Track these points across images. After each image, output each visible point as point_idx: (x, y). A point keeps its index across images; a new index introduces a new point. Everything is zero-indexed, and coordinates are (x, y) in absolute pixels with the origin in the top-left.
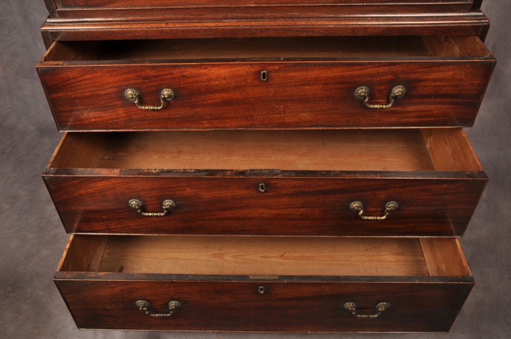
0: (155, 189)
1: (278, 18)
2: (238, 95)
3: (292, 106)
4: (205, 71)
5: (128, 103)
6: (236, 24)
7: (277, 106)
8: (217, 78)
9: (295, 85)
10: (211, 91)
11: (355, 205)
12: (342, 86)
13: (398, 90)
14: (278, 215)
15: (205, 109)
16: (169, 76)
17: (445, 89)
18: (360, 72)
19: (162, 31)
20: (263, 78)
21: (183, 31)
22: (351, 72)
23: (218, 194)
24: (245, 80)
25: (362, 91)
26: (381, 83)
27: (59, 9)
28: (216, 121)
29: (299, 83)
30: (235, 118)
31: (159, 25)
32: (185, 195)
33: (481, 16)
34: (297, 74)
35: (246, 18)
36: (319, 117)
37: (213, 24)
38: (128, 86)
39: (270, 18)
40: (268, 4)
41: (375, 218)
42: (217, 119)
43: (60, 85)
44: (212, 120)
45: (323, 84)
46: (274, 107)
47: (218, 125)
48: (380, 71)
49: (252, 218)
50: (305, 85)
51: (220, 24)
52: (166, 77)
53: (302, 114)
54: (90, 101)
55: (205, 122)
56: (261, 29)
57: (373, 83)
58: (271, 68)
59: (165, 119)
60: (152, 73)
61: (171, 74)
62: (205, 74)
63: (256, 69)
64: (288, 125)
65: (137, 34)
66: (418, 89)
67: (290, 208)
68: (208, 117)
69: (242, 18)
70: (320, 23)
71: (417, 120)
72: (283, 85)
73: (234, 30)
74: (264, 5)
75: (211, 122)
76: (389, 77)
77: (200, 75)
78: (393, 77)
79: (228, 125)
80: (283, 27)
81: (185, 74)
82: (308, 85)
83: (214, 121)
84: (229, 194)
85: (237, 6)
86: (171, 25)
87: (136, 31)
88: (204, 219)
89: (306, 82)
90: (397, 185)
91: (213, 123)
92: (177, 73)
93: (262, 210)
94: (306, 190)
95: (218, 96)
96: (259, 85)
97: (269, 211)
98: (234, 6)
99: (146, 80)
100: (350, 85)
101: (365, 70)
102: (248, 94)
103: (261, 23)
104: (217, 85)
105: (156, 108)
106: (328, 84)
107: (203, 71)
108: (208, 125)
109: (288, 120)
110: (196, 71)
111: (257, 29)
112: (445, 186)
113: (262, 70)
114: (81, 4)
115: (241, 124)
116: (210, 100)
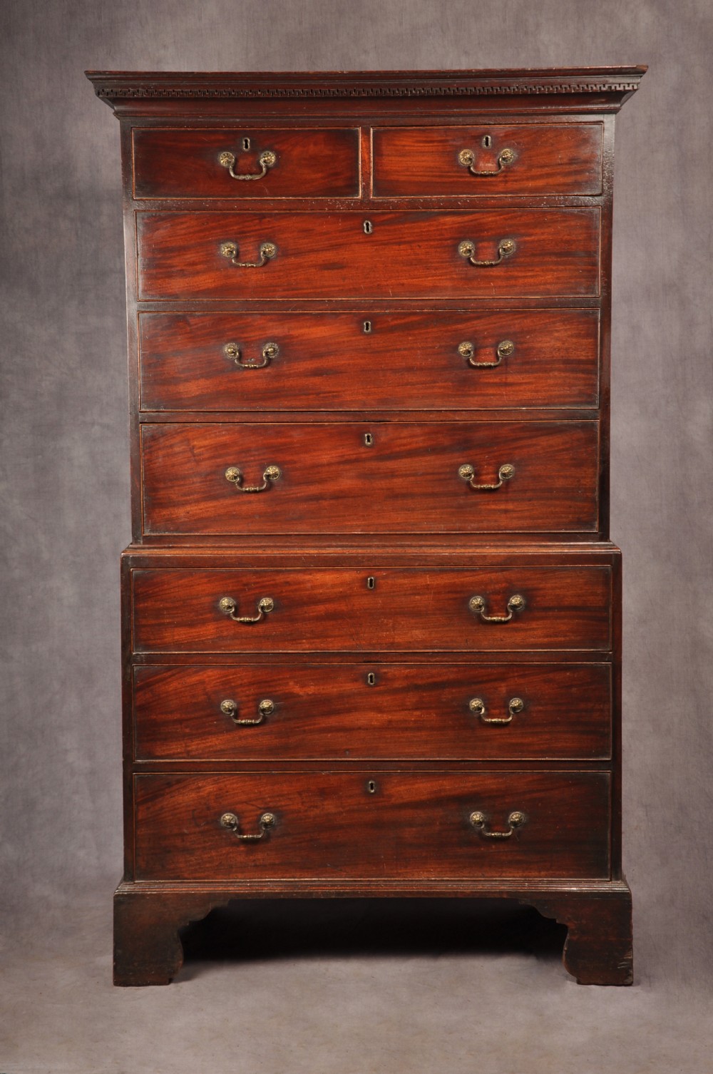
0: (253, 684)
1: (387, 546)
2: (343, 607)
3: (403, 620)
4: (310, 577)
5: (220, 616)
6: (341, 552)
7: (385, 621)
8: (322, 586)
9: (405, 595)
10: (314, 601)
11: (475, 703)
12: (455, 596)
13: (516, 600)
14: (390, 721)
15: (306, 624)
16: (272, 582)
17: (567, 599)
18: (472, 579)
19: (258, 557)
20: (371, 587)
21: (282, 558)
22: (462, 579)
23: (323, 689)
24: (351, 588)
25: (477, 601)
26: (497, 592)
27: (147, 534)
28: (318, 640)
29: (408, 592)
30: (339, 636)
31: (255, 552)
32: (287, 691)
33: (611, 545)
34: (406, 581)
35: (352, 546)
36: (433, 635)
37: (316, 552)
38: (226, 594)
39: (378, 546)
40: (376, 531)
41: (500, 720)
42: (318, 638)
43: (151, 592)
44: (312, 638)
45: (434, 593)
46: (383, 622)
47: (319, 646)
48: (493, 577)
49: (360, 728)
50: (415, 594)
51: (324, 552)
52: (267, 583)
53: (414, 631)
54: (180, 612)
55: (304, 641)
56: (368, 557)
57: (488, 592)
58: (378, 574)
59: (260, 637)
60: (253, 579)
61: (274, 580)
62: (309, 581)
63: (363, 575)
64: (398, 646)
65: (229, 561)
66: (538, 599)
67: (403, 710)
68: (309, 635)
69: (346, 546)
70: (433, 551)
71: (546, 640)
72: (392, 594)
73: (338, 558)
74: (372, 533)
75: (312, 641)
76: (504, 585)
77: (303, 582)
78: (508, 585)
79: (331, 645)
80: (393, 555)
81: (288, 580)
82: (419, 594)
83: (315, 640)
84: (335, 690)
85: (342, 533)
86: (269, 552)
87: (229, 557)
88: (305, 731)
89: (416, 591)
90: (516, 674)
91: (313, 643)
92: (280, 578)
93: (372, 715)
94: (420, 682)
95: (321, 608)
96: (366, 594)
97: (379, 715)
98: (339, 533)
99: (246, 587)
100: (461, 594)
101: (476, 577)
102: (354, 605)
103: (369, 551)
104: (321, 594)
105: (252, 619)
106: (439, 593)
107: (307, 577)
108: (307, 646)
109: (398, 639)
110: (301, 577)
111: (363, 557)
112: (568, 674)
113: (369, 577)
114: (172, 528)
115: (345, 644)
116: (313, 612)
